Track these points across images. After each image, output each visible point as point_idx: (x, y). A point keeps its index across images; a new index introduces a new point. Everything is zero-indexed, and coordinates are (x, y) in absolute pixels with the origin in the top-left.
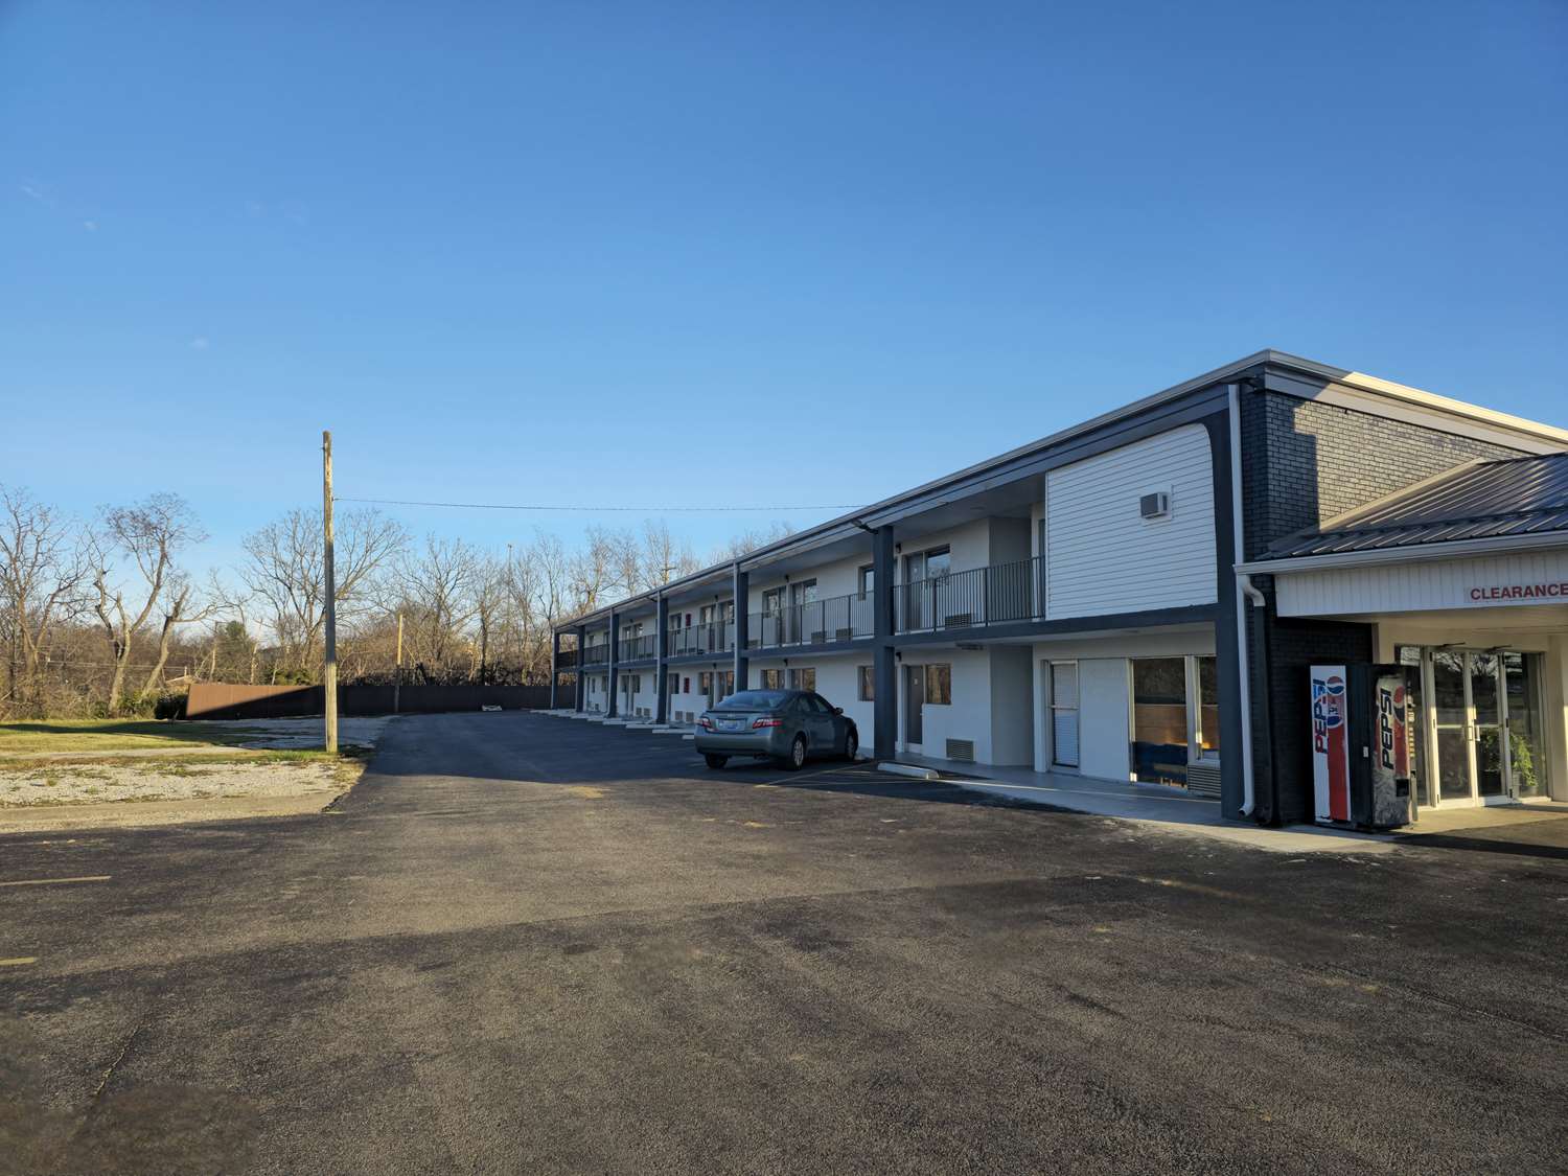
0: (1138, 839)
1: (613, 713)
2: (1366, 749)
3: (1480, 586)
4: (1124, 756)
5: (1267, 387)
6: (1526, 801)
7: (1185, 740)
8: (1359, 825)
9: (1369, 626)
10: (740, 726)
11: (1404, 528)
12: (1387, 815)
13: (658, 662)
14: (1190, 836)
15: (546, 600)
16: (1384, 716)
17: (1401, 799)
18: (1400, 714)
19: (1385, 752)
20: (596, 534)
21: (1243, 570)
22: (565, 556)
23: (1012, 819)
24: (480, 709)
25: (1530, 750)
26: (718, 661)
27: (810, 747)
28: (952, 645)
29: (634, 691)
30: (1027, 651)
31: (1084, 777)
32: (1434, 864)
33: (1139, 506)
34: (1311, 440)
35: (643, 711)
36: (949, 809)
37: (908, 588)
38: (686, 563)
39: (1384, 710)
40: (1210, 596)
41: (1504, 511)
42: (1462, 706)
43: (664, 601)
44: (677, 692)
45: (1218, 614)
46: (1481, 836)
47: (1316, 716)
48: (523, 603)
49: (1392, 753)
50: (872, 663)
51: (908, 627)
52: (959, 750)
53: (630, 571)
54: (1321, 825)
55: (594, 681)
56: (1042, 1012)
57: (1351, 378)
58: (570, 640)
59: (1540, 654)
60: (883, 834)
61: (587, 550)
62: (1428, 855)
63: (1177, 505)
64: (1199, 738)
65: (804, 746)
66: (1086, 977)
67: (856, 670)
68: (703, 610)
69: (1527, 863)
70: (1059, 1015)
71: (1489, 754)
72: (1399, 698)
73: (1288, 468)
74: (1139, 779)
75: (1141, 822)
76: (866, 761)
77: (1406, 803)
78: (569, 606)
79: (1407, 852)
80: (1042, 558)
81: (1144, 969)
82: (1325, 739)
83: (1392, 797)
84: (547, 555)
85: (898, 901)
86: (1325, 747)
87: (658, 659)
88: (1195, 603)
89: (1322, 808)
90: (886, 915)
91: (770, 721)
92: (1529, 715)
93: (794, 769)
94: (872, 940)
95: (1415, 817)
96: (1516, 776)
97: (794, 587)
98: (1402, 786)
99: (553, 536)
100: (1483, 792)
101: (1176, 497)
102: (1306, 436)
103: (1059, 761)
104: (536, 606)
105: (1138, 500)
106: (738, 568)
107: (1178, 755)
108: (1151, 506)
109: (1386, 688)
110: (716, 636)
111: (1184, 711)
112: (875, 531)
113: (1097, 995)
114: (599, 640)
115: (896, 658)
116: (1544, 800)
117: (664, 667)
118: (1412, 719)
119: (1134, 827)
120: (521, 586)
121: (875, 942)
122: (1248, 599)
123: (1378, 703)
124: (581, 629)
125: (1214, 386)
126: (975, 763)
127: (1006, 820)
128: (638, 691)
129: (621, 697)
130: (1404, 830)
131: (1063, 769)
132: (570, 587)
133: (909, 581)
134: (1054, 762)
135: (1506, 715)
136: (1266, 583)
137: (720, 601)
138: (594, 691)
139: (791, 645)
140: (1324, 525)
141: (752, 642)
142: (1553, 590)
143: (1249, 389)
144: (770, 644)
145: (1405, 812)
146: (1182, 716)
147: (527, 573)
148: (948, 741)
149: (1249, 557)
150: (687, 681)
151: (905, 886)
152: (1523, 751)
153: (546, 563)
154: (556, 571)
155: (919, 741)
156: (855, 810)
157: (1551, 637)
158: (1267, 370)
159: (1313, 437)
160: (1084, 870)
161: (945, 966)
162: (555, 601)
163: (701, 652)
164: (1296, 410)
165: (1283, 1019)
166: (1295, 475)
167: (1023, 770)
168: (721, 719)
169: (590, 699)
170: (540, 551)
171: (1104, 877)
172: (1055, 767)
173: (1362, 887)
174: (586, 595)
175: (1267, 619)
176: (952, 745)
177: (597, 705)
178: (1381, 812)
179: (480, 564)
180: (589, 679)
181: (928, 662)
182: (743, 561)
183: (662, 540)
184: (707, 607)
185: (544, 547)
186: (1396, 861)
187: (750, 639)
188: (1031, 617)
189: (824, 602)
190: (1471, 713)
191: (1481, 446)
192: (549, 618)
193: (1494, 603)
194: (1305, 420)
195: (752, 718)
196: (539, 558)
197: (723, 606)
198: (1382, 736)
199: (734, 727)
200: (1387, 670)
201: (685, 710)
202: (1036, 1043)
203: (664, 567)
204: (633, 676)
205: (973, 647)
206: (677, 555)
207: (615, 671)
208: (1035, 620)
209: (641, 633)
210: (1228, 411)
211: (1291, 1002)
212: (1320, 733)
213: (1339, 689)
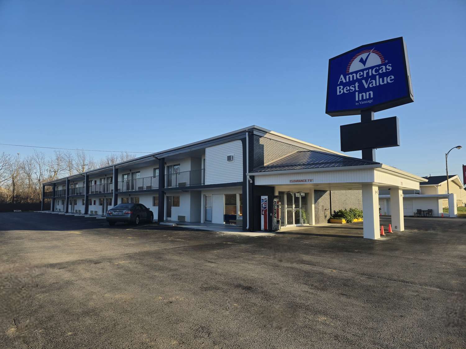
0: (224, 235)
1: (67, 212)
2: (271, 214)
3: (292, 179)
4: (222, 218)
5: (254, 133)
6: (304, 225)
7: (236, 214)
8: (270, 230)
9: (274, 187)
11: (279, 167)
12: (275, 228)
13: (85, 195)
14: (235, 234)
15: (38, 174)
16: (275, 207)
17: (278, 224)
18: (278, 206)
19: (275, 214)
20: (58, 153)
21: (248, 174)
22: (45, 160)
23: (196, 233)
24: (13, 211)
25: (306, 214)
26: (106, 195)
27: (141, 219)
28: (181, 191)
29: (74, 205)
30: (200, 193)
31: (213, 224)
32: (281, 237)
33: (227, 158)
34: (263, 146)
35: (78, 211)
36: (181, 232)
37: (168, 175)
38: (91, 163)
39: (275, 205)
40: (241, 180)
41: (301, 164)
42: (292, 205)
43: (88, 176)
44: (91, 205)
45: (243, 184)
46: (294, 232)
47: (262, 207)
48: (29, 176)
49: (276, 214)
50: (158, 196)
51: (168, 186)
52: (181, 219)
53: (70, 167)
54: (262, 231)
55: (58, 201)
56: (203, 264)
57: (271, 132)
58: (50, 189)
59: (309, 193)
60: (164, 238)
61: (54, 158)
62: (281, 235)
63: (235, 159)
64: (239, 213)
65: (139, 218)
66: (212, 259)
67: (152, 198)
68: (101, 180)
69: (298, 236)
70: (206, 264)
71: (297, 214)
72: (278, 203)
73: (258, 152)
74: (226, 223)
75: (225, 232)
76: (156, 222)
77: (279, 225)
78: (46, 176)
79: (277, 235)
80: (204, 169)
81: (223, 257)
82: (263, 212)
83: (276, 224)
84: (38, 159)
85: (171, 250)
86: (263, 214)
87: (85, 194)
88: (238, 181)
89: (263, 227)
90: (169, 252)
91: (130, 212)
92: (306, 206)
93: (137, 225)
94: (167, 257)
95: (280, 229)
96: (303, 220)
97: (133, 173)
98: (278, 222)
99: (41, 152)
100: (296, 223)
101: (235, 157)
102: (262, 145)
103: (207, 220)
104: (34, 176)
105: (227, 157)
106: (115, 167)
107: (234, 217)
108: (230, 158)
109: (275, 201)
110: (106, 187)
111: (236, 206)
112: (159, 159)
113: (213, 261)
114: (60, 188)
115: (165, 194)
116: (308, 225)
117: (87, 197)
118: (280, 207)
119: (224, 233)
120: (27, 169)
121: (168, 257)
122: (249, 181)
123: (274, 204)
124: (54, 184)
125: (243, 132)
126: (186, 222)
127: (193, 233)
128: (76, 204)
129: (70, 206)
130: (278, 231)
131: (208, 222)
132: (47, 170)
133: (168, 173)
134: (206, 220)
135: (301, 207)
136: (253, 178)
137: (107, 177)
138: (58, 205)
139: (132, 190)
140: (265, 165)
141: (119, 189)
142: (304, 181)
143: (250, 134)
144: (125, 189)
145: (278, 227)
146: (236, 207)
147: (30, 165)
148: (179, 216)
149: (249, 172)
150: (95, 201)
151: (172, 247)
152: (304, 214)
153: (38, 162)
154: (42, 164)
155: (170, 217)
156: (156, 233)
157: (310, 190)
158: (254, 130)
159: (263, 145)
160: (212, 242)
161: (183, 259)
162: (41, 175)
163: (100, 192)
164: (260, 139)
165: (246, 262)
166: (259, 153)
167: (198, 223)
168: (115, 212)
169: (57, 207)
170: (35, 157)
171: (216, 243)
172: (206, 222)
173: (266, 241)
174: (53, 173)
175: (252, 185)
176: (180, 217)
177: (60, 209)
178: (274, 227)
179: (13, 161)
180: (56, 201)
181: (174, 195)
182: (116, 165)
183: (82, 155)
184: (103, 178)
185: (37, 156)
186: (275, 237)
187: (118, 188)
188: (201, 184)
189: (143, 178)
190: (294, 206)
191: (298, 148)
192: (39, 181)
193: (294, 183)
194: (262, 141)
195: (124, 211)
196: (35, 160)
197: (108, 178)
198: (275, 211)
199: (119, 214)
200: (276, 197)
201: (94, 210)
202: (202, 268)
203: (83, 164)
204: (74, 200)
205: (186, 191)
206: (88, 160)
207: (68, 198)
208: (202, 185)
209: (77, 186)
210: (246, 138)
211: (249, 260)
212: (263, 211)
213: (266, 201)
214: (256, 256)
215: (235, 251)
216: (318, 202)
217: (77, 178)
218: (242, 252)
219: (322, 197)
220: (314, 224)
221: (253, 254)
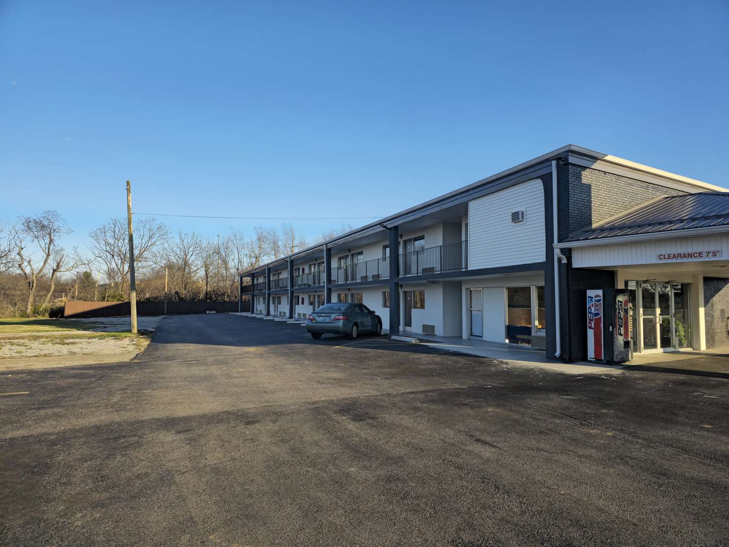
0: (509, 369)
1: (268, 314)
2: (611, 327)
3: (663, 253)
4: (503, 331)
5: (570, 162)
6: (682, 350)
7: (530, 324)
8: (607, 361)
9: (613, 272)
10: (327, 320)
11: (630, 227)
12: (620, 357)
13: (289, 290)
14: (532, 367)
15: (236, 261)
16: (619, 313)
17: (626, 350)
18: (626, 311)
19: (619, 328)
20: (259, 231)
21: (557, 246)
22: (245, 240)
23: (452, 360)
24: (206, 313)
25: (684, 327)
26: (317, 290)
27: (360, 329)
28: (425, 281)
29: (278, 304)
30: (459, 285)
31: (485, 341)
32: (640, 379)
33: (511, 217)
34: (589, 187)
35: (282, 313)
36: (423, 357)
37: (405, 255)
38: (302, 244)
39: (619, 310)
40: (541, 258)
41: (675, 219)
42: (654, 308)
43: (292, 262)
44: (298, 304)
45: (546, 266)
46: (661, 366)
47: (589, 313)
48: (225, 262)
49: (622, 329)
50: (389, 290)
51: (405, 273)
52: (429, 330)
53: (275, 248)
54: (590, 362)
55: (259, 299)
56: (464, 447)
57: (607, 158)
58: (247, 280)
59: (690, 284)
61: (255, 238)
62: (637, 374)
63: (528, 216)
64: (537, 323)
65: (357, 328)
66: (484, 430)
67: (381, 293)
68: (310, 266)
69: (681, 378)
70: (471, 448)
71: (666, 329)
72: (626, 304)
73: (578, 199)
74: (510, 342)
75: (510, 361)
76: (386, 335)
77: (628, 351)
78: (246, 264)
79: (628, 373)
80: (466, 241)
81: (509, 427)
82: (593, 323)
83: (622, 348)
84: (236, 240)
85: (399, 398)
86: (593, 326)
88: (535, 262)
89: (591, 354)
90: (394, 405)
91: (342, 317)
92: (684, 312)
93: (353, 339)
94: (387, 416)
95: (632, 358)
96: (677, 339)
97: (353, 255)
98: (627, 344)
99: (239, 231)
100: (663, 346)
101: (527, 213)
102: (587, 185)
103: (473, 334)
104: (231, 264)
105: (510, 214)
106: (327, 246)
107: (527, 331)
108: (516, 217)
109: (620, 299)
110: (316, 278)
111: (530, 311)
112: (390, 229)
113: (488, 439)
114: (261, 280)
115: (400, 288)
116: (690, 350)
117: (292, 293)
118: (631, 314)
119: (507, 363)
120: (224, 255)
122: (560, 260)
123: (617, 307)
124: (253, 275)
125: (545, 162)
126: (435, 335)
127: (449, 360)
128: (280, 304)
129: (272, 307)
130: (627, 363)
131: (475, 337)
132: (246, 255)
133: (406, 252)
135: (673, 312)
136: (567, 252)
137: (318, 262)
138: (259, 304)
139: (352, 282)
140: (594, 226)
141: (333, 281)
142: (695, 255)
143: (562, 163)
144: (341, 281)
145: (627, 355)
146: (529, 313)
147: (227, 249)
148: (423, 325)
149: (560, 240)
150: (303, 299)
151: (402, 391)
152: (681, 328)
153: (236, 244)
154: (241, 247)
155: (410, 326)
156: (380, 357)
157: (695, 276)
158: (570, 154)
159: (590, 185)
160: (484, 383)
161: (420, 427)
162: (240, 262)
163: (309, 285)
164: (582, 172)
165: (571, 448)
166: (581, 203)
167: (457, 338)
168: (319, 316)
169: (257, 308)
170: (233, 238)
171: (493, 386)
172: (472, 337)
173: (608, 389)
174: (254, 259)
175: (568, 268)
176: (425, 327)
177: (261, 311)
178: (617, 356)
179: (204, 244)
180: (257, 298)
181: (414, 289)
182: (328, 243)
183: (290, 233)
184: (312, 264)
185: (235, 236)
186: (623, 377)
187: (332, 279)
188: (461, 269)
189: (366, 262)
190: (658, 311)
191: (665, 190)
192: (237, 270)
193: (669, 261)
194: (587, 177)
195: (333, 316)
196: (233, 242)
197: (319, 264)
198: (618, 322)
199: (325, 320)
200: (621, 292)
201: (302, 312)
202: (460, 461)
203: (291, 246)
204: (277, 297)
205: (434, 282)
206: (297, 240)
207: (269, 295)
208: (463, 270)
209: (281, 277)
210: (552, 172)
211: (575, 441)
212: (591, 320)
213: (599, 300)
214: (591, 431)
215: (537, 413)
216: (711, 301)
217: (279, 265)
218: (555, 416)
219: (721, 292)
220: (703, 347)
221: (581, 424)
